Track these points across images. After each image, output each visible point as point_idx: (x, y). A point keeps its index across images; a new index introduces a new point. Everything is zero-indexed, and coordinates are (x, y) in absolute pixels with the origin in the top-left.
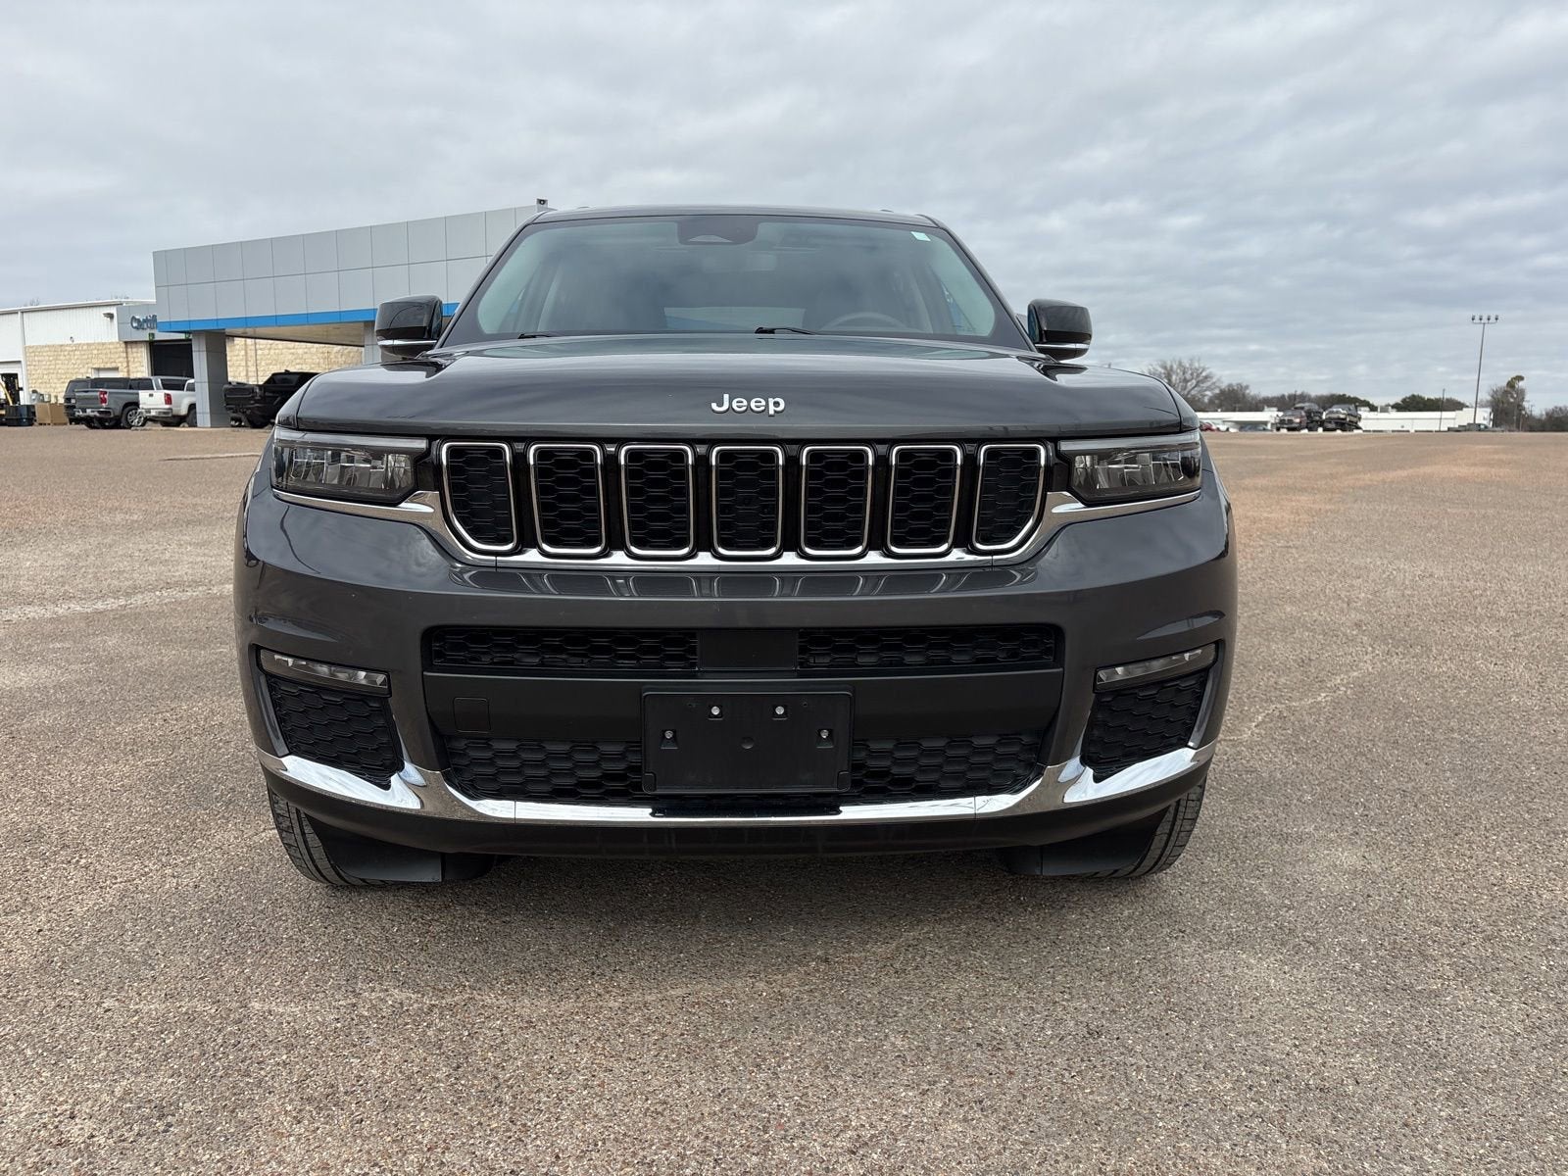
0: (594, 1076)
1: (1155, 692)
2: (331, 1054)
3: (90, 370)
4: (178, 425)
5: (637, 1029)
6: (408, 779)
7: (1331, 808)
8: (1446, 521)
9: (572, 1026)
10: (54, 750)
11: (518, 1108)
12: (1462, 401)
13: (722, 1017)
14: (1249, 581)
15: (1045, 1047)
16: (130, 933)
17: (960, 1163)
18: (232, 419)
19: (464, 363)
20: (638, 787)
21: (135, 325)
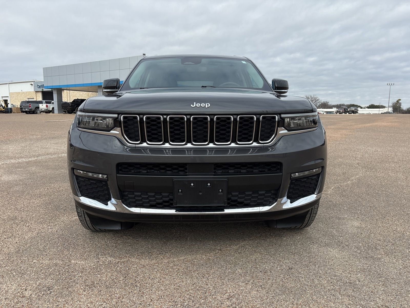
0: (161, 279)
1: (306, 180)
2: (93, 274)
3: (26, 99)
4: (49, 113)
5: (172, 268)
6: (112, 202)
7: (352, 211)
8: (381, 137)
9: (155, 267)
10: (19, 197)
11: (141, 288)
12: (385, 106)
13: (194, 265)
14: (329, 153)
15: (278, 272)
16: (40, 243)
17: (256, 302)
18: (64, 111)
19: (126, 95)
20: (172, 204)
21: (38, 87)
